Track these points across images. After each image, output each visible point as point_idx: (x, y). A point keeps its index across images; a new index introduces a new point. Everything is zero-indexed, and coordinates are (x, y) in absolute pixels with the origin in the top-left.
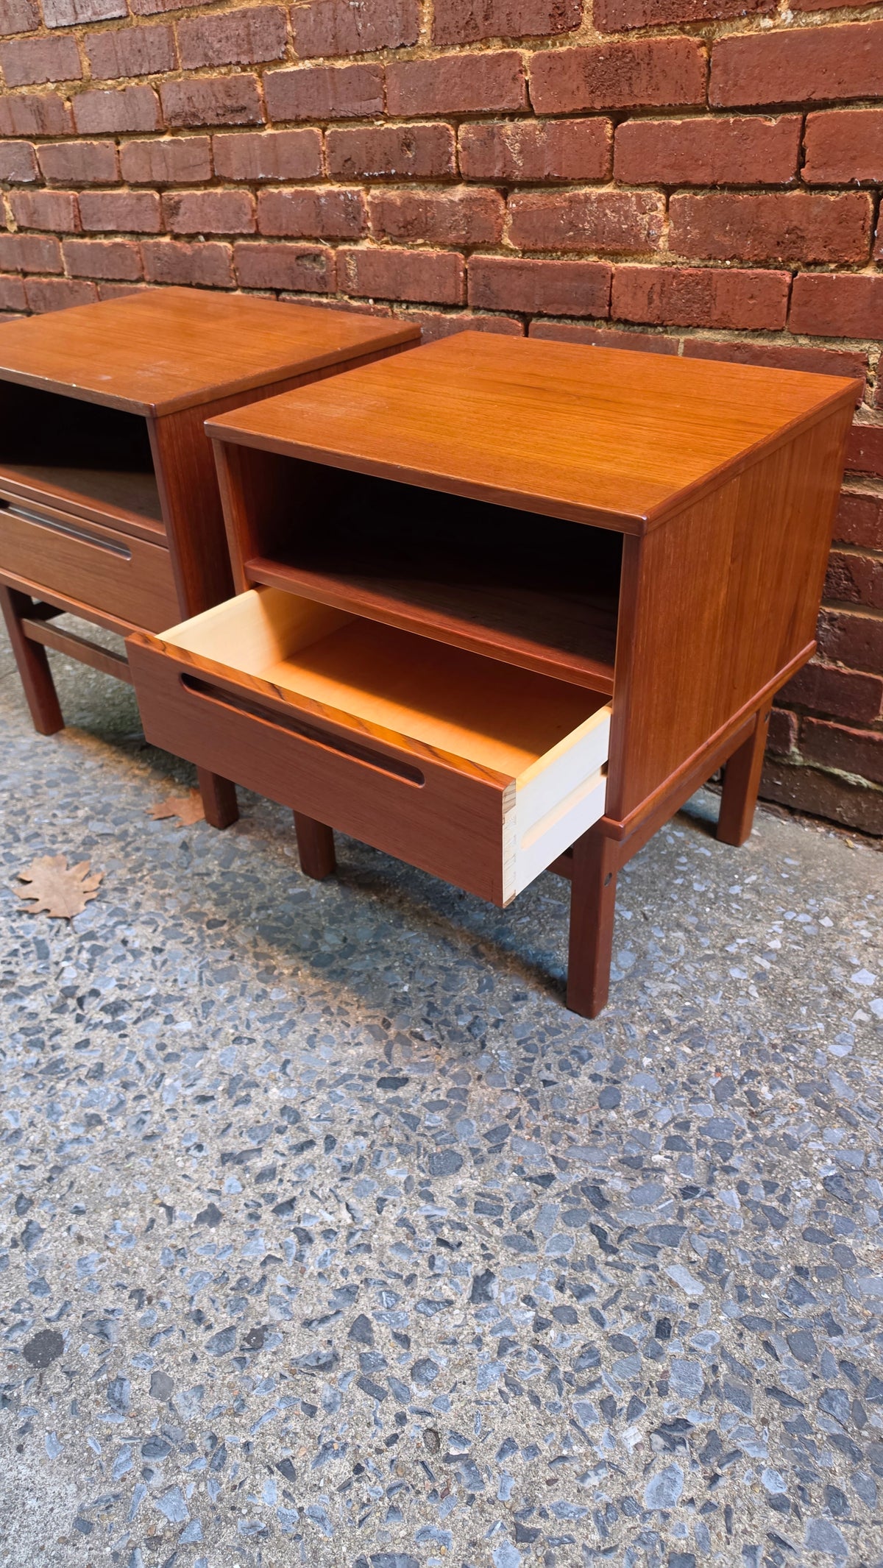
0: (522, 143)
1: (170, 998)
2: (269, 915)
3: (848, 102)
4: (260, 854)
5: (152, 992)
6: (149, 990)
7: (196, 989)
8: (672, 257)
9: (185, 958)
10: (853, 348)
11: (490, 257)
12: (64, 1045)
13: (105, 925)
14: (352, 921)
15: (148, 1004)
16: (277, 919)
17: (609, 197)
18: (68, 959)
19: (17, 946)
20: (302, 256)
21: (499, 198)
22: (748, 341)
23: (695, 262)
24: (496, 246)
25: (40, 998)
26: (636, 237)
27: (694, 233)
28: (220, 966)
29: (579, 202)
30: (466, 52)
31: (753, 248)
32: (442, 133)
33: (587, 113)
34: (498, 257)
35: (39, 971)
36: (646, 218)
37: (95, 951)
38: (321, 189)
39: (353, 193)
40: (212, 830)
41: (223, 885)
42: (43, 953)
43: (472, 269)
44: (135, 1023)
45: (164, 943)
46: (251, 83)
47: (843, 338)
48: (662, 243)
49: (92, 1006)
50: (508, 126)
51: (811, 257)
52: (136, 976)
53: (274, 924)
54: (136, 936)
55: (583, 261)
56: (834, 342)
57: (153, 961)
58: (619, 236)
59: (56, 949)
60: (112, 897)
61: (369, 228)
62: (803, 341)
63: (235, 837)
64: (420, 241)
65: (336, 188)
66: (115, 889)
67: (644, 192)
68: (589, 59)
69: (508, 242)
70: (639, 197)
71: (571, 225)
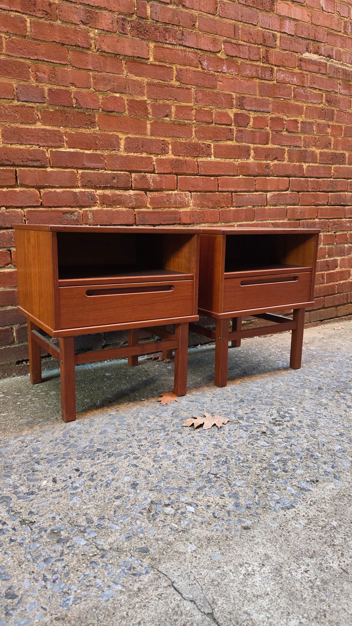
0: (153, 179)
2: (240, 394)
3: (224, 175)
4: (205, 392)
8: (194, 207)
10: (232, 224)
11: (143, 210)
13: (235, 416)
16: (243, 394)
17: (178, 194)
20: (65, 213)
21: (145, 194)
22: (212, 225)
23: (199, 208)
24: (146, 207)
26: (185, 203)
27: (198, 202)
29: (170, 195)
30: (135, 154)
31: (211, 205)
32: (127, 175)
33: (170, 174)
34: (145, 210)
36: (187, 198)
38: (77, 190)
39: (91, 192)
41: (220, 399)
43: (138, 214)
45: (249, 408)
46: (43, 152)
47: (230, 222)
48: (191, 204)
50: (149, 175)
51: (222, 206)
54: (243, 412)
55: (171, 210)
58: (181, 203)
61: (98, 203)
62: (223, 224)
64: (118, 206)
65: (83, 190)
67: (186, 192)
68: (171, 161)
69: (148, 205)
70: (185, 194)
71: (168, 201)
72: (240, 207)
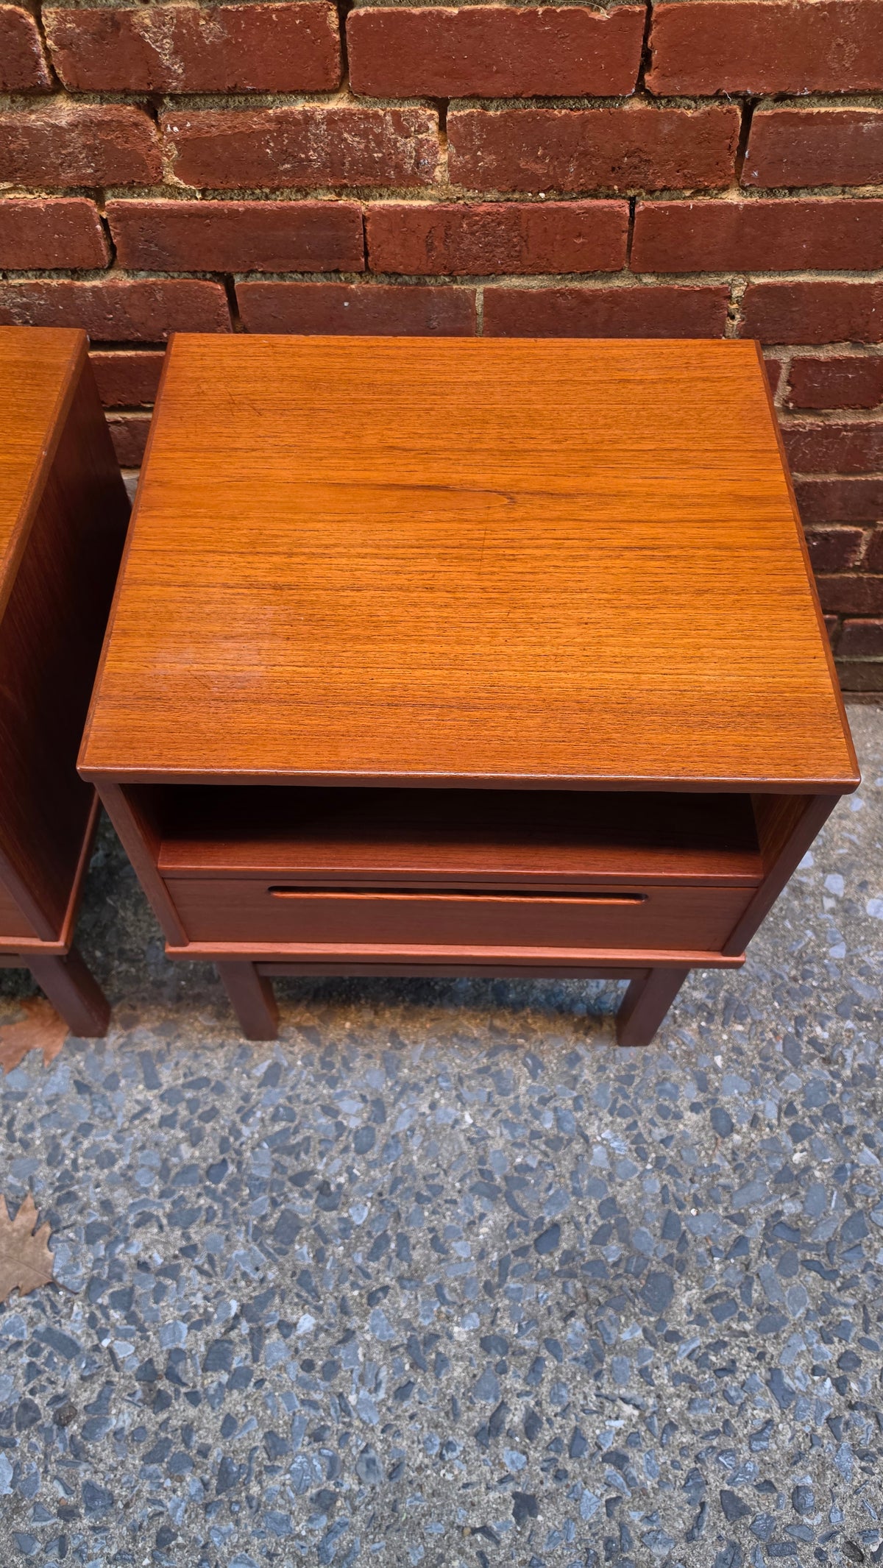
0: (176, 37)
1: (263, 1301)
2: (262, 1120)
4: (179, 1044)
5: (234, 1307)
6: (229, 1307)
7: (275, 1268)
8: (457, 191)
9: (228, 1239)
10: (713, 282)
11: (146, 201)
12: (210, 1441)
13: (98, 1260)
14: (350, 1069)
15: (245, 1327)
16: (275, 1118)
17: (346, 117)
18: (102, 1334)
19: (26, 1360)
21: (143, 118)
22: (576, 285)
23: (490, 196)
24: (157, 186)
25: (124, 1406)
26: (399, 165)
27: (488, 160)
28: (272, 1222)
29: (296, 123)
31: (577, 175)
32: (16, 23)
34: (160, 201)
35: (87, 1373)
36: (411, 143)
37: (125, 1300)
40: (92, 1043)
41: (176, 1113)
42: (68, 1347)
43: (118, 220)
44: (255, 1359)
45: (186, 1236)
47: (700, 272)
48: (440, 173)
49: (189, 1370)
50: (144, 13)
51: (660, 183)
52: (198, 1300)
53: (277, 1128)
54: (147, 1248)
55: (310, 202)
56: (687, 277)
57: (197, 1267)
58: (369, 166)
59: (74, 1327)
60: (66, 1214)
62: (649, 280)
63: (129, 1037)
66: (59, 1202)
67: (406, 108)
69: (172, 179)
70: (396, 115)
71: (284, 155)
72: (792, 190)
